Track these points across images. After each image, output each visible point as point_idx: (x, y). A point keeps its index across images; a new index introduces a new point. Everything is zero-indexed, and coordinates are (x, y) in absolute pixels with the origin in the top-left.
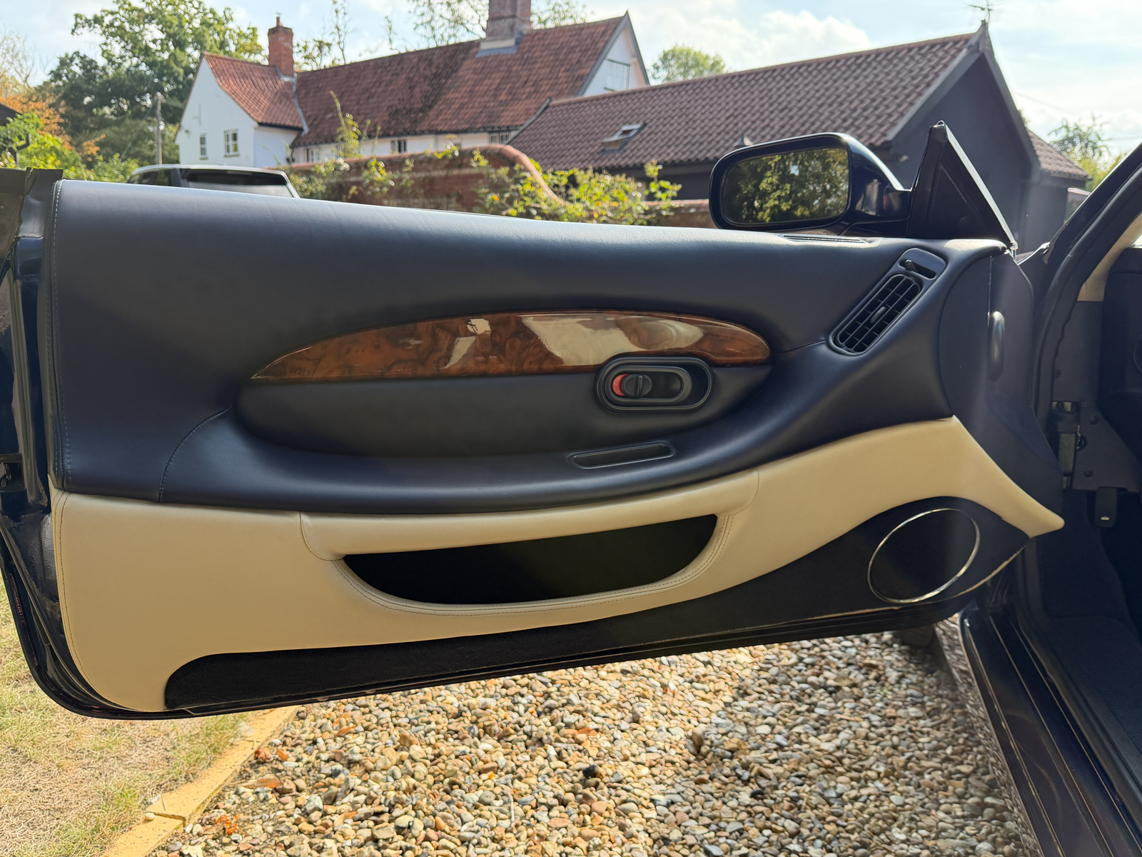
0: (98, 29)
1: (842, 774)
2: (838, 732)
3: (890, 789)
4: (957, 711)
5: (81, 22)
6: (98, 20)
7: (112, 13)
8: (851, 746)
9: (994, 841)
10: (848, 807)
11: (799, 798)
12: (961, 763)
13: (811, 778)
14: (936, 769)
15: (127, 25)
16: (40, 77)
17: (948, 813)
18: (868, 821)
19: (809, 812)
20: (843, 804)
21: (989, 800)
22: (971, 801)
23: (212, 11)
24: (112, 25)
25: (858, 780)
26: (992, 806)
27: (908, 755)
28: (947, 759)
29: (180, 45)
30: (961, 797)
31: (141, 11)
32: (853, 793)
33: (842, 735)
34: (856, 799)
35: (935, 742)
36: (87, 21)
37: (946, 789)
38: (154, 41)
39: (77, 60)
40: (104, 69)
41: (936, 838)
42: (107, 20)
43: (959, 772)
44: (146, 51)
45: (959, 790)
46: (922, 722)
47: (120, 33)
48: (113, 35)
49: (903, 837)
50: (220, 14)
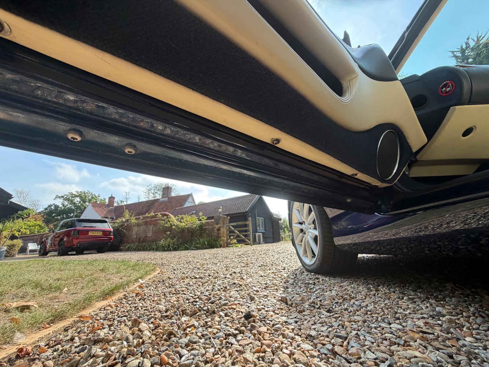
0: (62, 199)
5: (58, 197)
6: (62, 197)
7: (67, 195)
15: (70, 198)
16: (41, 209)
23: (95, 195)
24: (66, 198)
29: (85, 202)
31: (75, 195)
36: (59, 197)
38: (77, 201)
39: (54, 206)
40: (61, 208)
42: (65, 197)
44: (75, 203)
47: (68, 200)
48: (66, 200)
50: (97, 195)
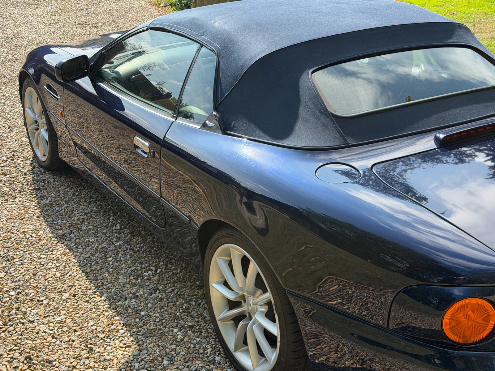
1: (55, 206)
2: (48, 198)
3: (68, 205)
4: (74, 184)
8: (53, 200)
9: (96, 207)
10: (61, 212)
11: (49, 214)
12: (81, 195)
13: (48, 209)
14: (76, 198)
17: (84, 205)
18: (67, 213)
19: (53, 216)
20: (60, 212)
21: (91, 200)
22: (87, 202)
25: (60, 206)
26: (92, 201)
27: (68, 197)
28: (78, 195)
30: (85, 202)
32: (61, 209)
33: (49, 199)
34: (62, 210)
35: (73, 193)
37: (81, 201)
41: (84, 210)
43: (82, 197)
45: (84, 200)
46: (67, 189)
49: (77, 213)
